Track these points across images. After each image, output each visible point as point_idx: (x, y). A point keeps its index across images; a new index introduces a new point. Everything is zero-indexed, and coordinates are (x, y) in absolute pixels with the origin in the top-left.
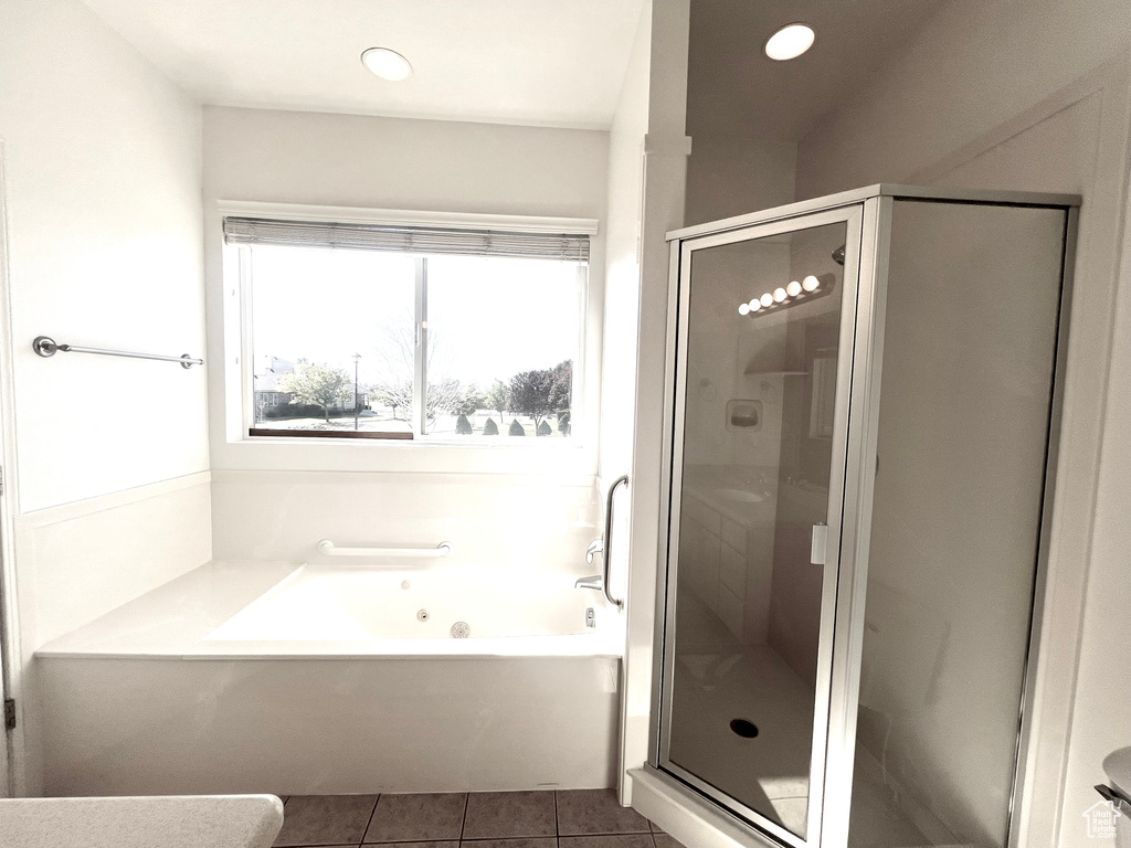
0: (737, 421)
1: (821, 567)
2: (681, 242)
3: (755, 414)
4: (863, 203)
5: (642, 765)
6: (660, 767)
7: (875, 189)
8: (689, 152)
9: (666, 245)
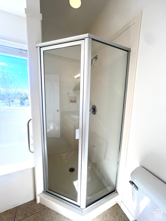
0: (71, 101)
1: (78, 139)
2: (40, 47)
3: (75, 99)
4: (84, 39)
5: (42, 192)
6: (46, 191)
7: (86, 35)
8: (42, 19)
9: (36, 48)
